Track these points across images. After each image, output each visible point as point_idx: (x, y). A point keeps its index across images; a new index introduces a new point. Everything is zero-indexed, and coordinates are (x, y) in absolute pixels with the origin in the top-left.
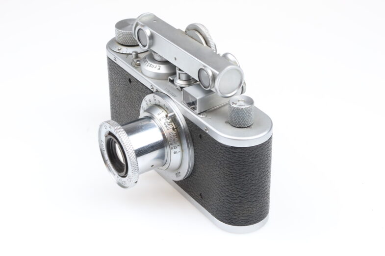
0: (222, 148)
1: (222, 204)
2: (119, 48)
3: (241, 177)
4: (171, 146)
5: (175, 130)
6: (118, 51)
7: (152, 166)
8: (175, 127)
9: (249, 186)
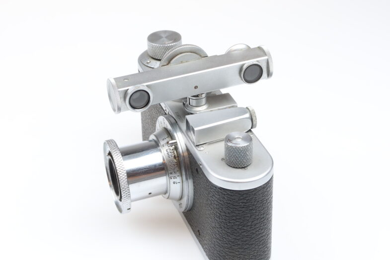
0: (212, 187)
1: (213, 246)
2: (149, 62)
3: (231, 222)
4: (170, 175)
5: (177, 158)
6: (146, 65)
7: (150, 194)
8: (176, 156)
9: (240, 232)
